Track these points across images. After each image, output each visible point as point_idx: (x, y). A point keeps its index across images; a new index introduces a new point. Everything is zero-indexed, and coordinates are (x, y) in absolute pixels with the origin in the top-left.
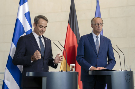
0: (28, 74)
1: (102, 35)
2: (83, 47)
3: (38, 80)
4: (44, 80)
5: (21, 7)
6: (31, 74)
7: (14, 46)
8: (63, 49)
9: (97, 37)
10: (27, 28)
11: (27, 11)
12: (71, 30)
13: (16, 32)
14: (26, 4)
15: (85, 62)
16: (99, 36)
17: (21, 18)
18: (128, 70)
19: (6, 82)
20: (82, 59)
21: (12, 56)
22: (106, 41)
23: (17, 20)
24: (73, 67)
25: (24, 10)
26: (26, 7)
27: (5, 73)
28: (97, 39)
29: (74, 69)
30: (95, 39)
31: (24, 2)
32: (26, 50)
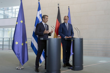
0: (41, 39)
1: (69, 23)
2: (62, 28)
3: (45, 41)
4: (47, 41)
5: (38, 12)
6: (42, 39)
7: (35, 27)
8: (55, 29)
9: (67, 24)
10: (41, 20)
11: (40, 14)
12: (58, 21)
13: (36, 22)
14: (40, 11)
15: (62, 35)
16: (67, 23)
17: (38, 16)
18: (81, 38)
19: (32, 42)
20: (61, 34)
21: (35, 32)
22: (70, 25)
23: (37, 17)
24: (59, 36)
25: (39, 13)
26: (40, 12)
27: (32, 38)
28: (67, 25)
29: (59, 37)
30: (66, 25)
31: (39, 10)
32: (40, 29)
